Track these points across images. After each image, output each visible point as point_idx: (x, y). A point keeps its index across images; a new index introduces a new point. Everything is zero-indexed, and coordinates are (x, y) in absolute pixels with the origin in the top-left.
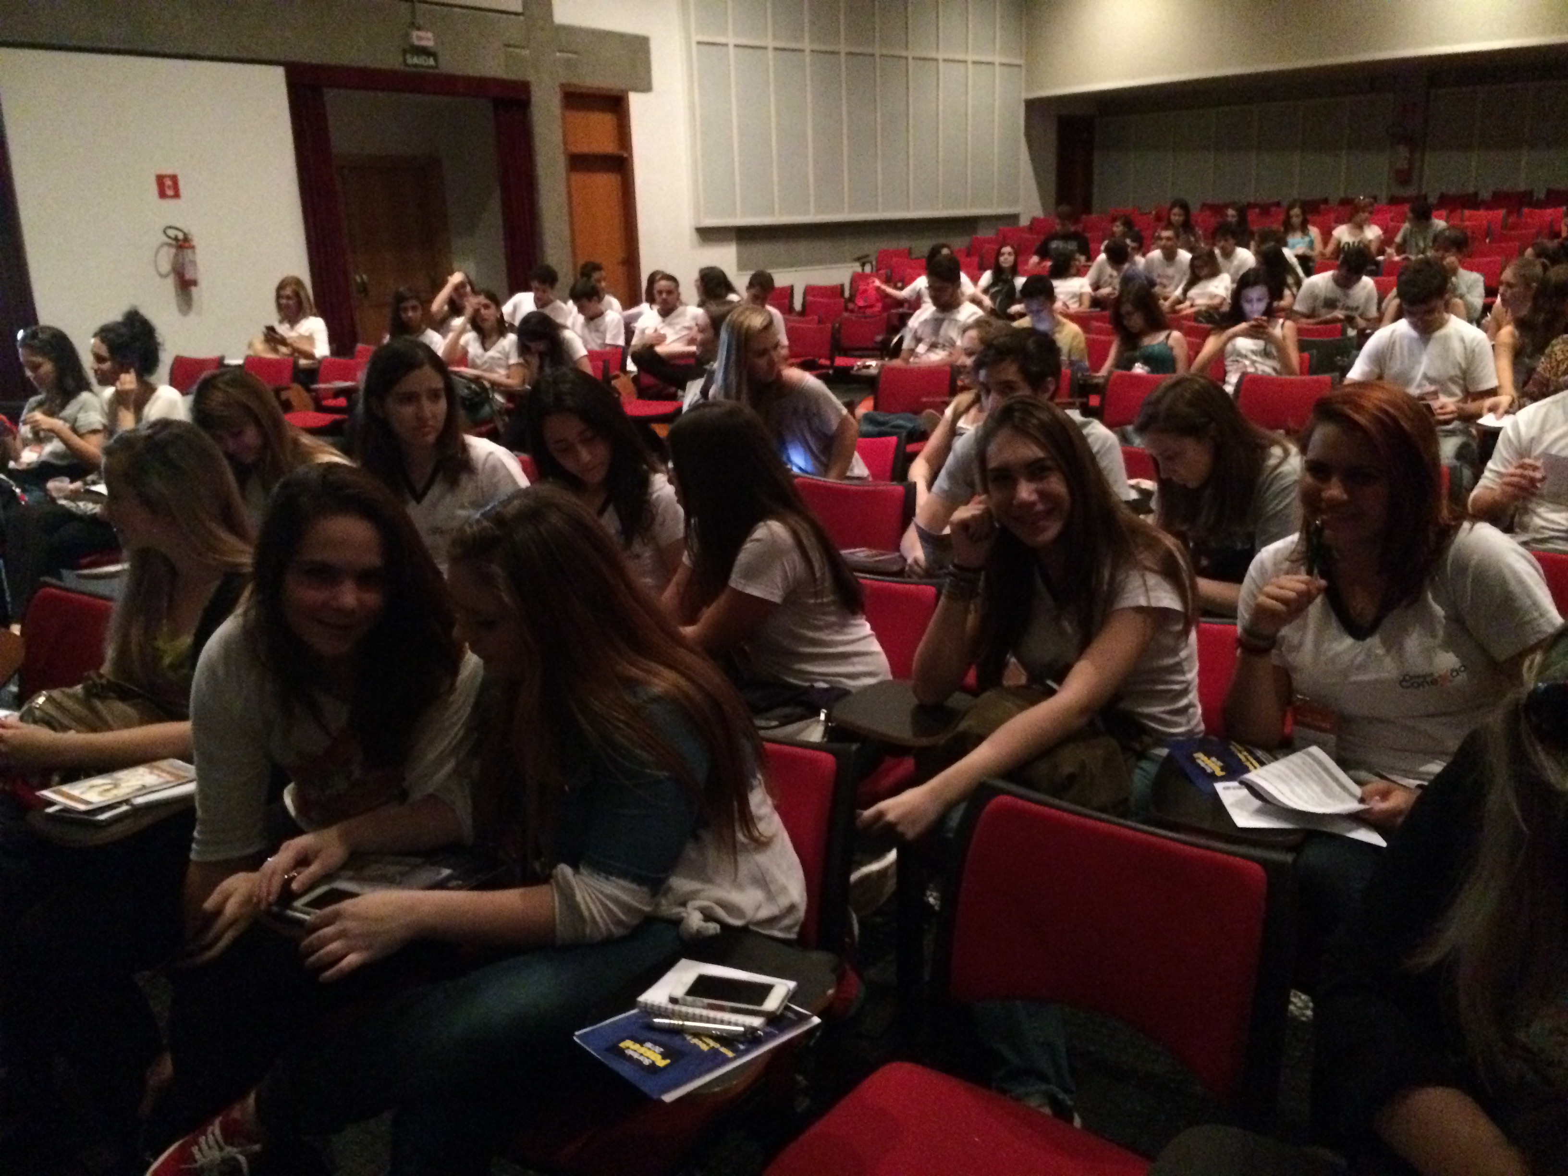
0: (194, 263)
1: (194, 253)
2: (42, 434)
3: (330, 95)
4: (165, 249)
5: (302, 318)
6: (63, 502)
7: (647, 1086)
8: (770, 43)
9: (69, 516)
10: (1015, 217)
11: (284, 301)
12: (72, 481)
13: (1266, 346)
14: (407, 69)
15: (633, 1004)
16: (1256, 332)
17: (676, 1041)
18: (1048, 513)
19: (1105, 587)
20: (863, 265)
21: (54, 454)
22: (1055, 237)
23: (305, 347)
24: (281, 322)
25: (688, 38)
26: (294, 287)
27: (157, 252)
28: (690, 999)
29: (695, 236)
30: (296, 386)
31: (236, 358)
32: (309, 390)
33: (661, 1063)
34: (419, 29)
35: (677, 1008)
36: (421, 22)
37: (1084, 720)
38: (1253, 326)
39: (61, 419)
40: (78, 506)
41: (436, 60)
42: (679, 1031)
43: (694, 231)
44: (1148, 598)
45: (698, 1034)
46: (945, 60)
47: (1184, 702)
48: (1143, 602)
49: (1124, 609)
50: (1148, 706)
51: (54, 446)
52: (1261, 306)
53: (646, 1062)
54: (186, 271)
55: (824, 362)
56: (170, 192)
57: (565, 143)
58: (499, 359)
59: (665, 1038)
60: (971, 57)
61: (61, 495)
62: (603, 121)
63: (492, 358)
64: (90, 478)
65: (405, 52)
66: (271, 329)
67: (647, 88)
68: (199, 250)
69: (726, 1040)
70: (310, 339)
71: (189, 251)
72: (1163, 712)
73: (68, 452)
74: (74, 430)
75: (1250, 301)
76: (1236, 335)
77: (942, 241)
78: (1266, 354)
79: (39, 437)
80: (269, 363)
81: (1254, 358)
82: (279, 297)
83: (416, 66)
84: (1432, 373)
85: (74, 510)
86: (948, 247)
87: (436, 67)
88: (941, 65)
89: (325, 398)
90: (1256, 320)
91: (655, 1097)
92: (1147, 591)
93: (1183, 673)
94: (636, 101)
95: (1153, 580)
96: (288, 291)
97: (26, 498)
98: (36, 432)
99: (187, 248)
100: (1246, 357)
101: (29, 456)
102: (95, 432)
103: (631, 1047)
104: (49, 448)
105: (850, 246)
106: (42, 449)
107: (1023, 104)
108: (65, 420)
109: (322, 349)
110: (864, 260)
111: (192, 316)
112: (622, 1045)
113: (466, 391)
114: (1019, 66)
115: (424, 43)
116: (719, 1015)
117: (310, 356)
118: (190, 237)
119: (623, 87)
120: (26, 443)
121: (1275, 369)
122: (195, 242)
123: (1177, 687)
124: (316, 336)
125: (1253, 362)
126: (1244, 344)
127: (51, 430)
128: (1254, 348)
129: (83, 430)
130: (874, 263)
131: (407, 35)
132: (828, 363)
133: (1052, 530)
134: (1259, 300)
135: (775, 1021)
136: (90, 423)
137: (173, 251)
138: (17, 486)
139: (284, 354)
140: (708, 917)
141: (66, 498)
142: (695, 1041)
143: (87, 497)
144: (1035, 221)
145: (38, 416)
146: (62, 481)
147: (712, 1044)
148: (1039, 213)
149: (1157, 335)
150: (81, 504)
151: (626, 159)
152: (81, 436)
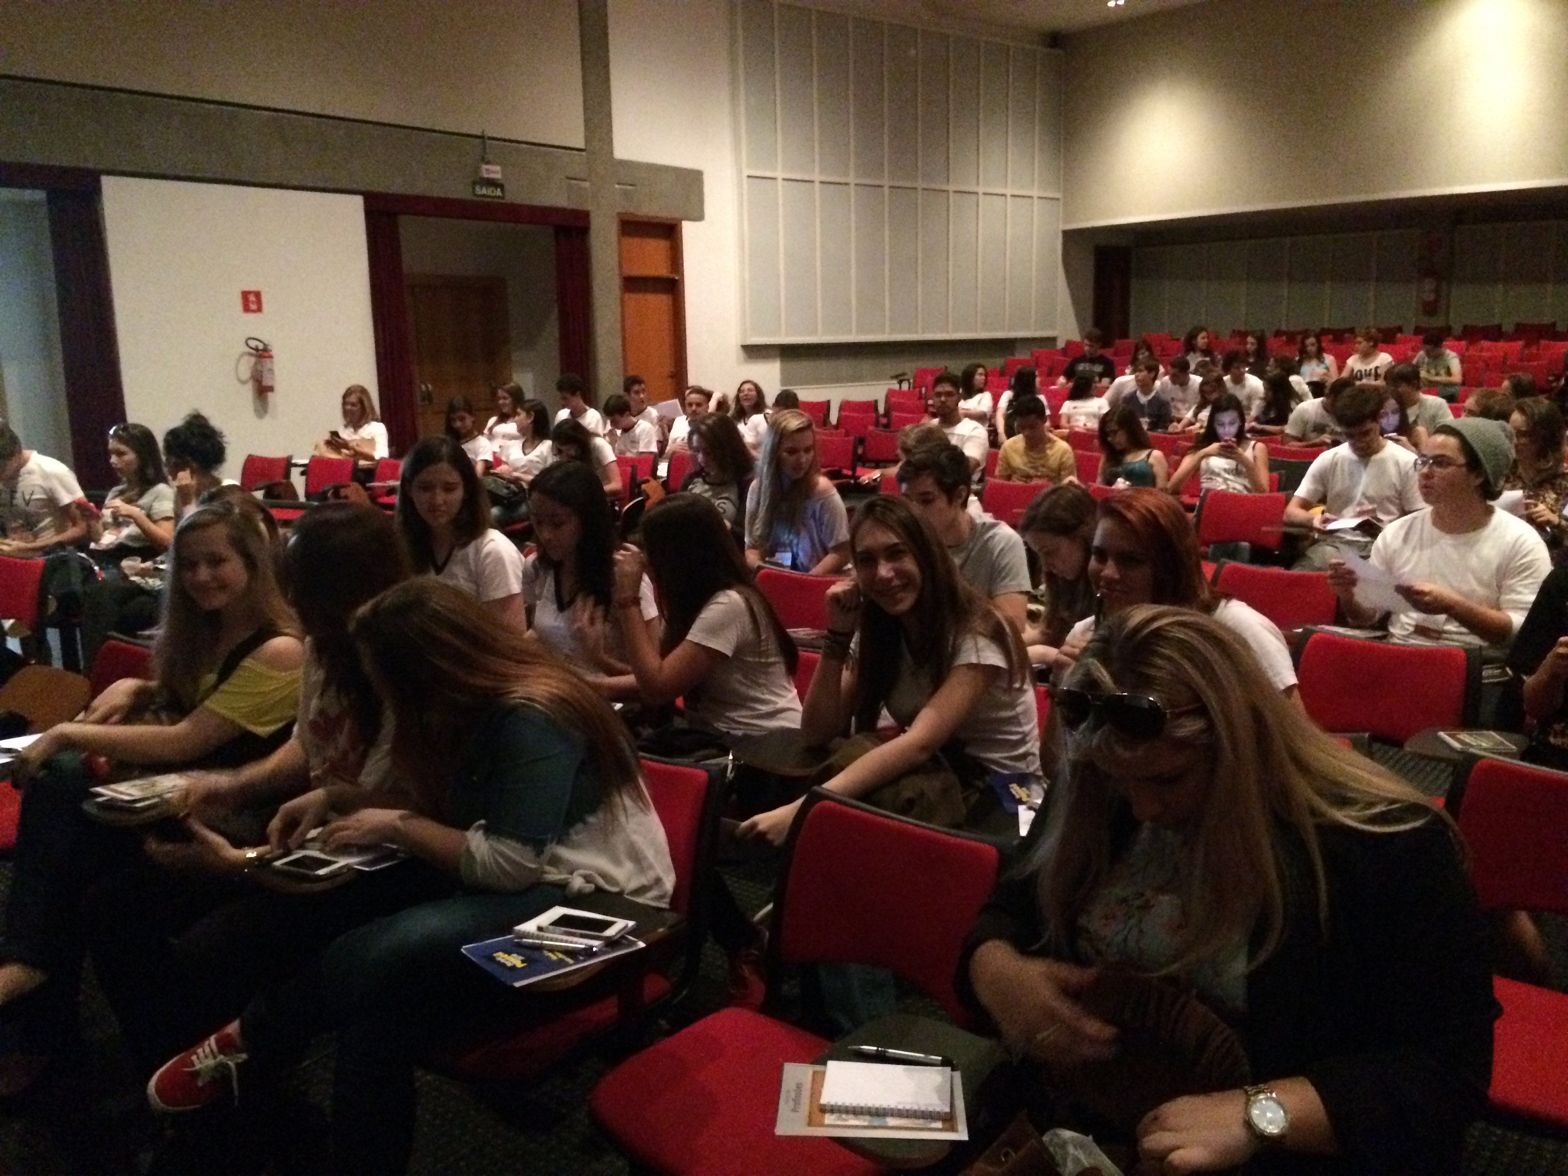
0: (271, 370)
1: (272, 362)
2: (121, 519)
3: (404, 220)
4: (246, 358)
5: (364, 424)
6: (133, 578)
7: (504, 978)
8: (817, 177)
9: (140, 591)
10: (1053, 340)
11: (349, 407)
12: (143, 561)
13: (1237, 466)
14: (475, 198)
15: (510, 931)
16: (1227, 452)
17: (536, 955)
18: (905, 587)
19: (950, 649)
20: (900, 382)
21: (130, 537)
22: (1083, 359)
23: (366, 450)
24: (346, 426)
25: (740, 172)
26: (358, 394)
27: (238, 360)
28: (551, 927)
29: (741, 353)
30: (355, 485)
31: (302, 458)
32: (367, 489)
33: (519, 965)
34: (488, 163)
35: (541, 934)
36: (490, 157)
37: (924, 757)
38: (1222, 447)
39: (138, 506)
40: (147, 583)
41: (503, 191)
42: (540, 948)
43: (740, 348)
44: (978, 656)
45: (552, 949)
46: (985, 194)
47: (1022, 750)
48: (974, 660)
49: (959, 666)
50: (991, 752)
51: (131, 530)
52: (1233, 429)
53: (509, 964)
54: (264, 379)
55: (846, 472)
56: (253, 307)
57: (620, 266)
58: (538, 462)
59: (528, 952)
60: (1009, 192)
61: (133, 572)
62: (656, 247)
63: (531, 461)
64: (159, 559)
65: (474, 183)
66: (335, 434)
67: (698, 216)
68: (275, 359)
69: (572, 953)
70: (372, 442)
71: (268, 360)
72: (1005, 758)
73: (143, 536)
74: (149, 516)
75: (1223, 425)
76: (1208, 455)
77: (976, 361)
78: (1237, 472)
79: (118, 522)
80: (329, 462)
81: (1227, 476)
82: (344, 403)
83: (484, 196)
84: (1371, 492)
85: (142, 585)
86: (983, 367)
87: (503, 198)
88: (981, 197)
89: (380, 496)
90: (1226, 441)
91: (509, 984)
92: (978, 651)
93: (1020, 724)
94: (688, 229)
95: (982, 642)
96: (353, 399)
97: (104, 575)
98: (115, 516)
99: (265, 357)
100: (1219, 475)
101: (108, 539)
102: (167, 519)
103: (501, 957)
104: (126, 531)
105: (891, 366)
106: (120, 532)
107: (1060, 235)
108: (142, 508)
109: (381, 451)
110: (902, 378)
111: (267, 419)
112: (495, 955)
113: (505, 491)
114: (1058, 199)
115: (492, 176)
116: (570, 938)
117: (370, 458)
118: (269, 347)
119: (676, 215)
120: (106, 527)
121: (1245, 487)
122: (275, 352)
123: (1014, 738)
124: (377, 439)
125: (1226, 480)
126: (1218, 463)
127: (129, 516)
128: (1227, 467)
129: (156, 517)
130: (911, 381)
131: (477, 169)
132: (850, 473)
133: (907, 601)
134: (1232, 423)
135: (612, 943)
136: (163, 511)
137: (253, 360)
138: (98, 565)
139: (346, 455)
140: (588, 879)
141: (136, 575)
142: (550, 954)
143: (156, 573)
144: (1069, 343)
145: (118, 502)
146: (135, 561)
147: (561, 956)
148: (1076, 337)
149: (1139, 453)
150: (151, 581)
151: (677, 281)
152: (155, 522)
